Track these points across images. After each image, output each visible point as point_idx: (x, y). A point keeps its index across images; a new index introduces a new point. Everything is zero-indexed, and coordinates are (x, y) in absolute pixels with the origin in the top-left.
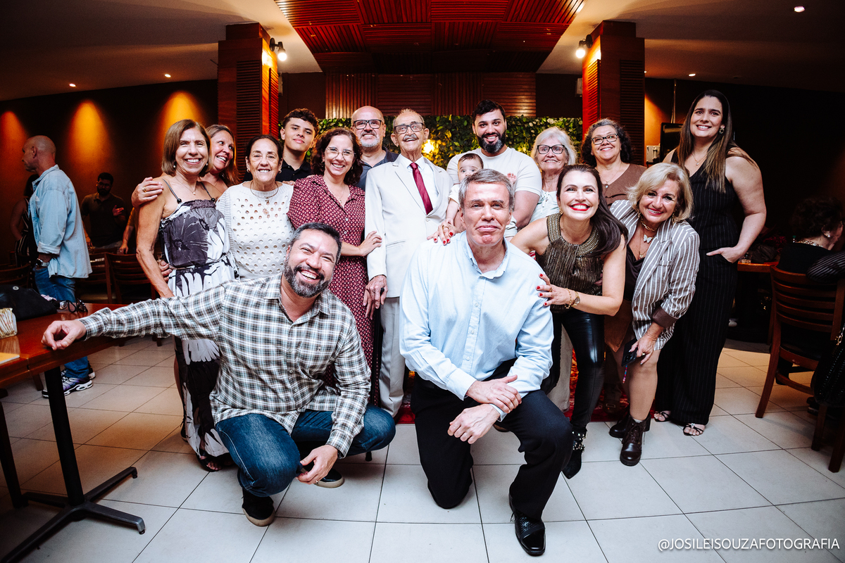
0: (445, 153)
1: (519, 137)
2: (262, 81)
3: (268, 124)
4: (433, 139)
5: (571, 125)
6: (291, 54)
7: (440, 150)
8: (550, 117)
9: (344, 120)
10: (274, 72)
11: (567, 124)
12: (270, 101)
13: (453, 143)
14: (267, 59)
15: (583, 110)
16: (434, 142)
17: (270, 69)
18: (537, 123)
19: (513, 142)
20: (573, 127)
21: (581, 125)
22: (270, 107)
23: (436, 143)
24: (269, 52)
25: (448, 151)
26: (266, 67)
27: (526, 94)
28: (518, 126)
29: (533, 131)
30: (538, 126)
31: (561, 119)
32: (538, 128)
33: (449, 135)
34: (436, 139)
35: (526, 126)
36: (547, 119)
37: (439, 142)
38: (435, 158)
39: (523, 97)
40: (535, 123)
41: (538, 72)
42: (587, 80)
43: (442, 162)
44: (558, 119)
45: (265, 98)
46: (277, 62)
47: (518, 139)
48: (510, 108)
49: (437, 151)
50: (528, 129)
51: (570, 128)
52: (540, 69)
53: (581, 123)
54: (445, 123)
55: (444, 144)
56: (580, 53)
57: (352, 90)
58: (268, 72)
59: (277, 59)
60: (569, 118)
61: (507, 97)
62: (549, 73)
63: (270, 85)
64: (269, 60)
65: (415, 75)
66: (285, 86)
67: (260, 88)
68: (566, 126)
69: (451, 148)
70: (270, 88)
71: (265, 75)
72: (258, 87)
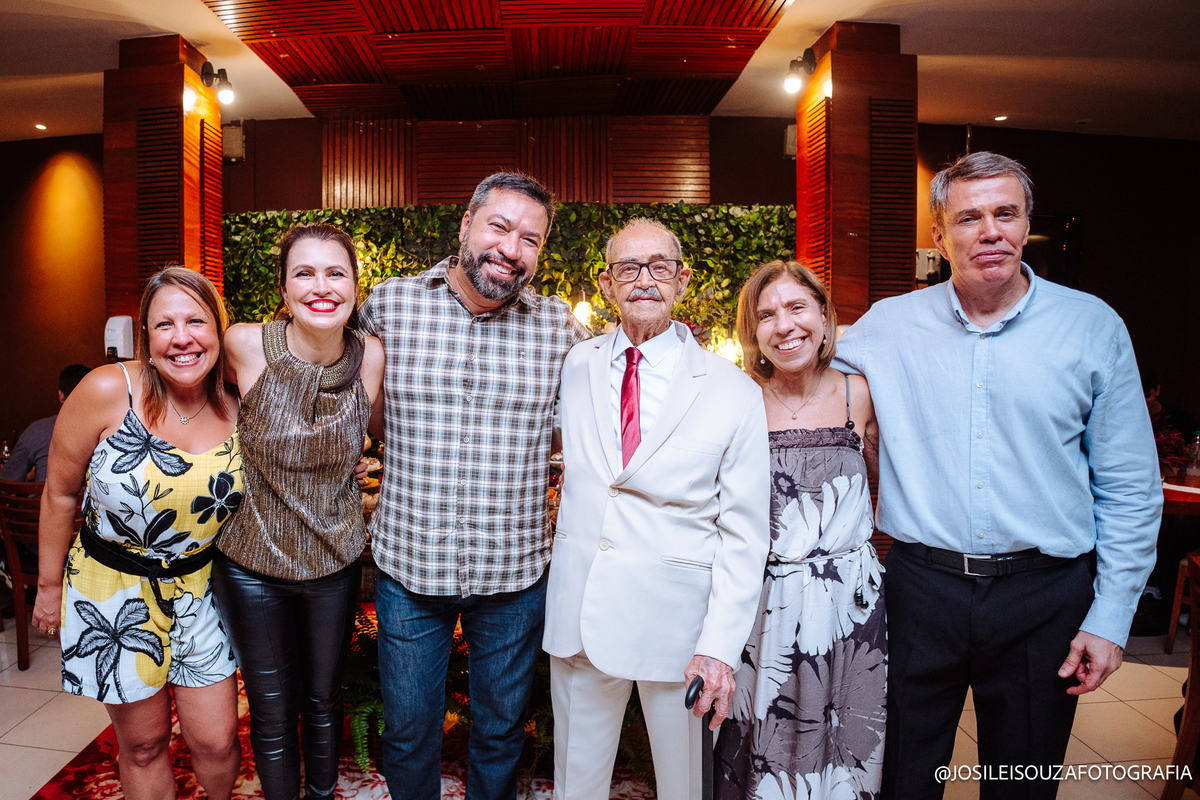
2: (184, 144)
3: (198, 226)
5: (775, 219)
6: (242, 90)
8: (735, 205)
9: (344, 212)
10: (213, 124)
11: (767, 218)
12: (202, 182)
13: (549, 255)
14: (194, 101)
15: (798, 192)
17: (202, 122)
18: (709, 216)
20: (779, 223)
21: (792, 220)
22: (202, 194)
24: (201, 88)
26: (193, 117)
27: (691, 155)
28: (673, 221)
29: (701, 231)
30: (711, 221)
31: (756, 208)
32: (711, 226)
35: (689, 221)
36: (729, 207)
39: (686, 161)
40: (705, 215)
41: (712, 114)
42: (805, 135)
44: (750, 209)
45: (189, 178)
46: (217, 107)
48: (662, 181)
50: (693, 228)
51: (773, 224)
52: (717, 108)
53: (793, 215)
56: (792, 85)
57: (369, 151)
58: (198, 127)
59: (217, 99)
60: (770, 207)
61: (656, 161)
62: (737, 115)
63: (202, 151)
64: (197, 104)
65: (485, 122)
66: (249, 143)
67: (180, 158)
68: (765, 221)
69: (546, 263)
70: (202, 156)
71: (191, 133)
72: (175, 157)
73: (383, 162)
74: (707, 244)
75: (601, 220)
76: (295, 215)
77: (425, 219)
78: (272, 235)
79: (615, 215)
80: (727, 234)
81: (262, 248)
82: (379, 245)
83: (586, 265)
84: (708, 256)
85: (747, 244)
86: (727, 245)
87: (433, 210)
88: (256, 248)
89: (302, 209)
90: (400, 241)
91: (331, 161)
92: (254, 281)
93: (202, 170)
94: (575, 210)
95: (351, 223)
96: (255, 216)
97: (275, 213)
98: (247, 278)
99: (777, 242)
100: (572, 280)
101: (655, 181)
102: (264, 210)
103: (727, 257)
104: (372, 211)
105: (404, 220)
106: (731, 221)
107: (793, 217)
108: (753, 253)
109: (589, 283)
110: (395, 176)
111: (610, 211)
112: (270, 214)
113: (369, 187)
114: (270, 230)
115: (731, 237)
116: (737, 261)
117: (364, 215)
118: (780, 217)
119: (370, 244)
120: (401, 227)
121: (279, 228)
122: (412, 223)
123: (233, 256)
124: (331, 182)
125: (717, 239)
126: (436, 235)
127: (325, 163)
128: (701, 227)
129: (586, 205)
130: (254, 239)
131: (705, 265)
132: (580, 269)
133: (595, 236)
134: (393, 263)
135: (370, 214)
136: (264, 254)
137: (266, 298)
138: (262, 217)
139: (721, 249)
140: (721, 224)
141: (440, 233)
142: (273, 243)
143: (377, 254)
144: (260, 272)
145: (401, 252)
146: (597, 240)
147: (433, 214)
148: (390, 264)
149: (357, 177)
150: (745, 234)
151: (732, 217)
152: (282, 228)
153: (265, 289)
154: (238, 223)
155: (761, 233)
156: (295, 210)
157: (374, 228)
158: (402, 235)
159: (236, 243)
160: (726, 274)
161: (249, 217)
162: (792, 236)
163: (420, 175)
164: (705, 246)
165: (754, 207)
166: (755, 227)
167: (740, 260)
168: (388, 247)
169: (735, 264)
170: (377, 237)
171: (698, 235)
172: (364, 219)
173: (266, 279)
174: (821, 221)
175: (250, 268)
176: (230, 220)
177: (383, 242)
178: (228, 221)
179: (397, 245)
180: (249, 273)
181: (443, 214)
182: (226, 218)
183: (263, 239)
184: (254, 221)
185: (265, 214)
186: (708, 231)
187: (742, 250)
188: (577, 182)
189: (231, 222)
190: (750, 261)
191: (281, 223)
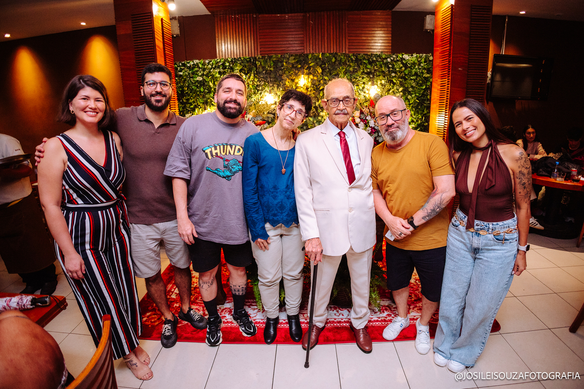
0: (316, 86)
1: (379, 72)
2: (154, 31)
4: (306, 74)
5: (423, 60)
7: (312, 84)
8: (406, 53)
9: (230, 60)
10: (166, 19)
11: (419, 60)
12: (164, 48)
13: (323, 78)
14: (157, 9)
15: (434, 48)
16: (306, 77)
17: (162, 19)
18: (394, 59)
19: (374, 76)
20: (425, 62)
21: (432, 61)
22: (165, 54)
23: (309, 77)
24: (160, 3)
25: (319, 85)
26: (157, 17)
27: (383, 29)
28: (378, 61)
29: (390, 66)
30: (394, 61)
31: (415, 55)
32: (394, 63)
33: (320, 71)
34: (309, 74)
35: (385, 61)
36: (403, 55)
37: (311, 77)
38: (308, 90)
39: (379, 32)
40: (392, 58)
41: (393, 10)
42: (439, 21)
43: (314, 93)
44: (412, 55)
45: (158, 47)
46: (168, 12)
47: (378, 73)
48: (370, 41)
49: (309, 85)
50: (386, 64)
51: (422, 62)
52: (395, 8)
53: (431, 58)
54: (316, 60)
55: (315, 78)
57: (237, 29)
58: (160, 22)
59: (168, 8)
60: (421, 55)
62: (404, 10)
63: (163, 33)
64: (159, 11)
65: (289, 15)
66: (181, 27)
67: (153, 38)
68: (419, 61)
69: (321, 81)
70: (163, 36)
71: (157, 25)
72: (152, 37)
74: (393, 72)
75: (346, 61)
76: (207, 61)
77: (266, 62)
78: (197, 71)
79: (352, 59)
80: (402, 67)
81: (192, 78)
82: (246, 74)
84: (393, 77)
85: (410, 72)
86: (402, 72)
87: (270, 58)
88: (190, 77)
89: (210, 59)
90: (255, 72)
91: (220, 35)
92: (190, 93)
93: (164, 43)
94: (334, 56)
95: (233, 65)
96: (189, 63)
97: (197, 61)
98: (187, 91)
99: (423, 71)
101: (368, 41)
102: (192, 59)
103: (402, 78)
104: (242, 59)
105: (257, 62)
106: (404, 61)
107: (431, 59)
108: (413, 76)
111: (350, 57)
112: (196, 61)
114: (196, 69)
115: (403, 68)
116: (406, 79)
117: (239, 61)
118: (425, 59)
119: (242, 74)
120: (256, 66)
121: (200, 68)
122: (261, 64)
123: (180, 82)
124: (220, 46)
125: (397, 69)
126: (272, 69)
127: (217, 35)
128: (390, 64)
129: (339, 54)
130: (189, 73)
131: (392, 81)
133: (343, 69)
134: (253, 82)
135: (241, 60)
136: (194, 80)
137: (196, 100)
138: (192, 63)
139: (399, 74)
140: (399, 63)
141: (274, 68)
142: (198, 75)
143: (245, 79)
144: (193, 89)
145: (256, 77)
146: (344, 70)
147: (270, 59)
148: (251, 83)
149: (232, 42)
150: (410, 67)
151: (404, 59)
153: (195, 96)
154: (181, 66)
155: (417, 67)
156: (207, 59)
157: (243, 66)
158: (256, 69)
159: (181, 75)
160: (401, 85)
161: (186, 63)
162: (430, 68)
163: (260, 40)
164: (392, 73)
165: (414, 54)
166: (414, 64)
167: (407, 79)
168: (250, 75)
169: (405, 81)
170: (245, 70)
171: (389, 68)
172: (239, 62)
173: (195, 92)
174: (446, 63)
175: (188, 87)
176: (177, 65)
177: (248, 73)
178: (176, 66)
179: (254, 74)
180: (188, 89)
181: (275, 59)
182: (175, 64)
183: (193, 73)
184: (188, 65)
185: (193, 62)
186: (393, 66)
187: (408, 74)
189: (178, 66)
190: (411, 79)
191: (200, 66)
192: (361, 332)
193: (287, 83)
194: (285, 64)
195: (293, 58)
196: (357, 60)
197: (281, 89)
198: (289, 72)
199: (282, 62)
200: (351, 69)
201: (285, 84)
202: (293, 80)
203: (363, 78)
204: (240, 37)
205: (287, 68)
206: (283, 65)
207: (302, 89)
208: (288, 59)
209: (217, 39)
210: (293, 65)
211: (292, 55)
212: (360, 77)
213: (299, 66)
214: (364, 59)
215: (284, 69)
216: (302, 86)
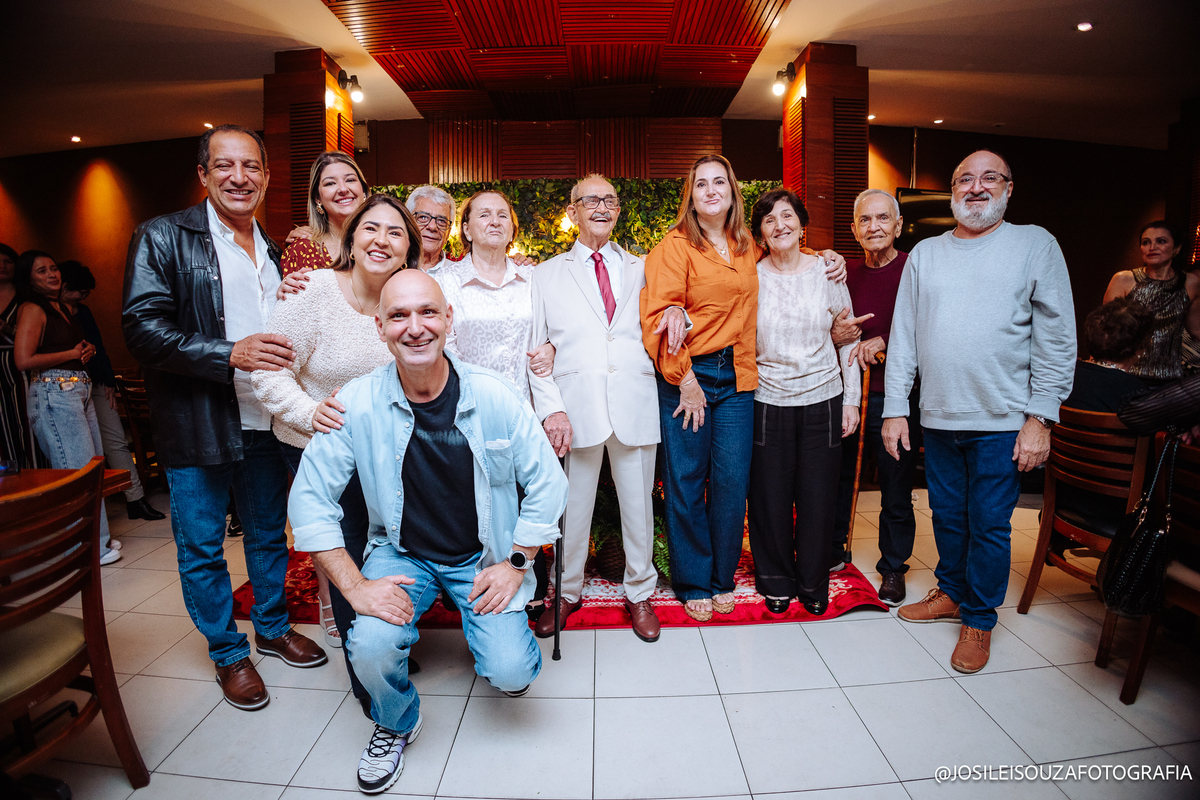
2: (325, 131)
6: (368, 92)
10: (346, 116)
11: (762, 190)
14: (333, 99)
15: (785, 171)
17: (339, 115)
24: (338, 90)
26: (332, 111)
27: (708, 147)
31: (754, 183)
41: (724, 117)
42: (789, 127)
44: (750, 183)
46: (350, 105)
52: (726, 112)
56: (778, 89)
57: (465, 144)
58: (336, 119)
59: (350, 99)
60: (764, 182)
61: (681, 152)
62: (740, 118)
63: (339, 137)
64: (336, 102)
65: (553, 122)
66: (372, 138)
71: (331, 123)
73: (475, 153)
75: (639, 191)
77: (508, 190)
79: (649, 188)
83: (628, 224)
87: (514, 183)
91: (436, 152)
96: (380, 190)
97: (394, 187)
100: (618, 235)
102: (386, 185)
104: (468, 185)
109: (631, 238)
110: (485, 163)
111: (646, 185)
112: (391, 188)
113: (465, 171)
117: (463, 188)
124: (436, 168)
127: (431, 153)
129: (629, 180)
132: (624, 227)
133: (635, 203)
135: (467, 187)
141: (520, 201)
146: (636, 205)
147: (514, 187)
149: (455, 164)
152: (400, 198)
165: (752, 182)
172: (463, 191)
181: (522, 187)
185: (388, 188)
188: (622, 168)
191: (399, 195)
192: (641, 608)
193: (541, 226)
194: (538, 194)
195: (552, 185)
196: (658, 187)
197: (531, 236)
198: (545, 208)
199: (535, 190)
200: (649, 204)
201: (538, 227)
202: (551, 222)
203: (668, 219)
204: (470, 157)
205: (542, 201)
206: (535, 197)
207: (566, 236)
208: (544, 186)
209: (431, 158)
210: (551, 197)
211: (550, 181)
212: (663, 218)
213: (563, 198)
214: (670, 188)
215: (537, 202)
216: (566, 231)
